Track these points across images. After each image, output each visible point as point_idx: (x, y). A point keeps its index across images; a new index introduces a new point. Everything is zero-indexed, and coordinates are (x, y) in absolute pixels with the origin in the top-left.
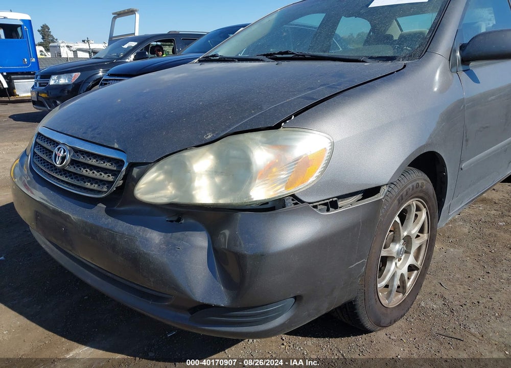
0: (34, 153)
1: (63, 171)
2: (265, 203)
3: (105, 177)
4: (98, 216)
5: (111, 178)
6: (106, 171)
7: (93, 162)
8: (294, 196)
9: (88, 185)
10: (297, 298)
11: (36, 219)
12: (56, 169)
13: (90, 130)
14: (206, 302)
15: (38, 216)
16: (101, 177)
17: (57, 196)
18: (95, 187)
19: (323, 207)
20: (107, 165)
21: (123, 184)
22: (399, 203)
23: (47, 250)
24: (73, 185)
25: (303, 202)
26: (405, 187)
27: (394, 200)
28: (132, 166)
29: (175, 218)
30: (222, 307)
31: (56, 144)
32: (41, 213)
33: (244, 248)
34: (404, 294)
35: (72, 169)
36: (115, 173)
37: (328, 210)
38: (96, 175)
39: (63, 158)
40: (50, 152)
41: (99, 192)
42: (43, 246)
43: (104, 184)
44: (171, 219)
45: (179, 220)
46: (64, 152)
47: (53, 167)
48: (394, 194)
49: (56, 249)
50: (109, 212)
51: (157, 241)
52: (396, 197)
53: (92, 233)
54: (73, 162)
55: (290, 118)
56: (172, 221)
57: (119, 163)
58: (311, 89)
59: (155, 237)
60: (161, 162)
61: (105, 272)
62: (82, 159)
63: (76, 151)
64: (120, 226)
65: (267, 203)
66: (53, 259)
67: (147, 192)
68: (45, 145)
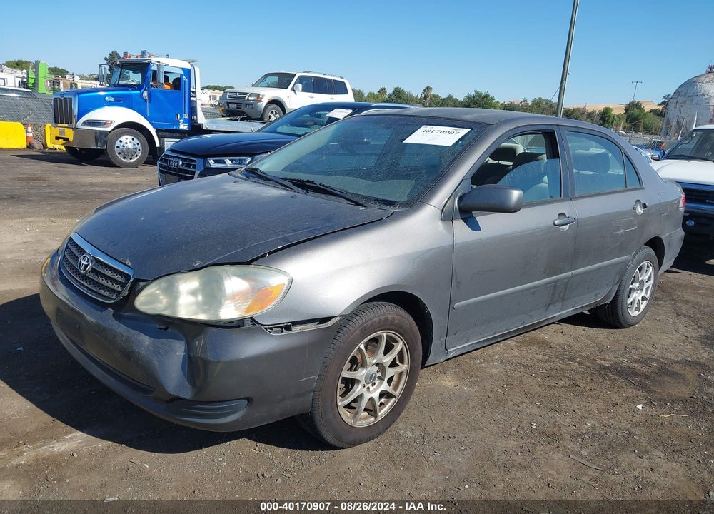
0: (64, 256)
1: (84, 277)
2: (231, 322)
3: (115, 287)
4: (106, 319)
5: (119, 289)
6: (117, 282)
7: (108, 273)
8: (252, 319)
9: (102, 292)
10: (249, 400)
11: (57, 315)
12: (79, 274)
13: (111, 244)
14: (176, 394)
15: (58, 311)
16: (112, 287)
17: (77, 297)
18: (107, 294)
19: (278, 329)
20: (118, 278)
21: (129, 294)
22: (361, 333)
23: (64, 343)
24: (90, 290)
25: (258, 323)
26: (371, 319)
27: (356, 330)
28: (136, 281)
29: (164, 327)
30: (187, 400)
31: (83, 252)
32: (62, 310)
33: (210, 356)
34: (376, 417)
35: (91, 276)
36: (123, 285)
37: (282, 332)
38: (109, 284)
39: (86, 266)
40: (76, 259)
41: (110, 299)
42: (61, 339)
43: (114, 293)
44: (162, 327)
45: (166, 329)
46: (88, 261)
47: (76, 271)
48: (357, 324)
49: (71, 344)
50: (116, 316)
51: (147, 343)
52: (359, 327)
53: (100, 331)
54: (93, 271)
55: (265, 255)
56: (161, 329)
57: (127, 277)
58: (295, 231)
59: (146, 340)
60: (158, 281)
61: (107, 366)
62: (100, 269)
63: (98, 261)
64: (121, 329)
65: (233, 322)
66: (69, 354)
67: (144, 303)
68: (74, 251)
